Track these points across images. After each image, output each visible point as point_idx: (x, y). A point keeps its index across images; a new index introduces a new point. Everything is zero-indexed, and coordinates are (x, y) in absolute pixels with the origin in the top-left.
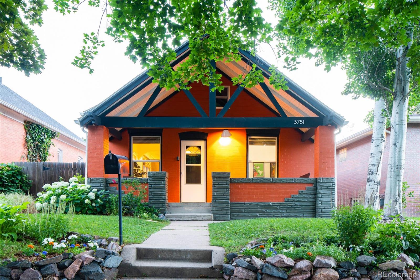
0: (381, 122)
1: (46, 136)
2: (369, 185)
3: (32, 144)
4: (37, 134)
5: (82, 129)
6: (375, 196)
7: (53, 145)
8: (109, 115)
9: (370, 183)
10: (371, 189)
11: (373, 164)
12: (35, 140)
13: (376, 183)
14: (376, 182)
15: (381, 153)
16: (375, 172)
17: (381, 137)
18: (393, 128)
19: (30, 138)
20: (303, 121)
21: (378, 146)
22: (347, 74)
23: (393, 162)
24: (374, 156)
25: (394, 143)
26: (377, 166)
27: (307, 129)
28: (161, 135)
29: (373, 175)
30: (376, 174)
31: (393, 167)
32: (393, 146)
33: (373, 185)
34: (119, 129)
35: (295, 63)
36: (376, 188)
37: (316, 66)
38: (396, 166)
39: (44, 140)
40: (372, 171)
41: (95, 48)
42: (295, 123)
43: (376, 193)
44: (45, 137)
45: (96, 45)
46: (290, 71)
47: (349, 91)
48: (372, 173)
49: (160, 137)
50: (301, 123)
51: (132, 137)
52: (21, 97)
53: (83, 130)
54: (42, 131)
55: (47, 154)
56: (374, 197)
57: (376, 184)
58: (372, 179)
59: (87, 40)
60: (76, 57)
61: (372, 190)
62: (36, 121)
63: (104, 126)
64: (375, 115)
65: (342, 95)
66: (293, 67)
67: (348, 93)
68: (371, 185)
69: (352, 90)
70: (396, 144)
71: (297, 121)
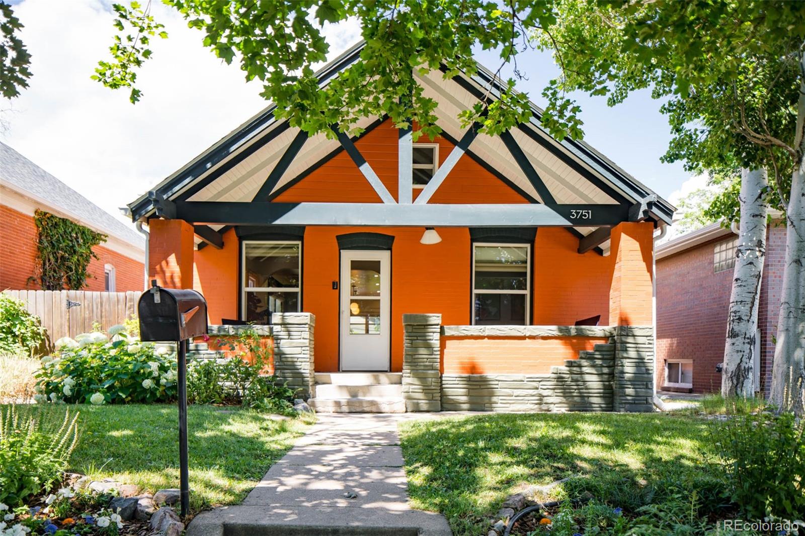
0: (757, 216)
1: (81, 241)
2: (733, 344)
3: (51, 257)
4: (63, 237)
5: (137, 225)
6: (747, 367)
7: (95, 257)
8: (193, 198)
9: (734, 340)
10: (738, 351)
11: (741, 302)
12: (59, 248)
13: (747, 341)
14: (748, 338)
15: (757, 279)
16: (746, 318)
17: (757, 246)
18: (794, 226)
19: (46, 244)
20: (588, 213)
21: (751, 263)
22: (671, 122)
23: (793, 298)
24: (744, 284)
25: (795, 258)
26: (750, 305)
27: (593, 229)
28: (301, 238)
29: (742, 324)
30: (748, 321)
31: (792, 309)
32: (794, 265)
33: (741, 345)
34: (217, 227)
35: (605, 76)
36: (749, 351)
37: (609, 105)
38: (801, 307)
39: (77, 248)
40: (738, 314)
41: (144, 40)
42: (573, 216)
43: (748, 360)
44: (78, 242)
45: (145, 33)
46: (591, 96)
47: (677, 155)
48: (740, 319)
49: (299, 243)
50: (585, 216)
51: (244, 243)
52: (38, 167)
53: (140, 228)
54: (72, 230)
55: (83, 274)
56: (743, 368)
57: (748, 343)
58: (740, 331)
59: (123, 20)
60: (102, 64)
61: (740, 354)
62: (59, 212)
63: (183, 221)
64: (744, 200)
65: (663, 162)
66: (599, 87)
67: (675, 158)
68: (737, 343)
69: (683, 153)
70: (799, 261)
71: (577, 213)
